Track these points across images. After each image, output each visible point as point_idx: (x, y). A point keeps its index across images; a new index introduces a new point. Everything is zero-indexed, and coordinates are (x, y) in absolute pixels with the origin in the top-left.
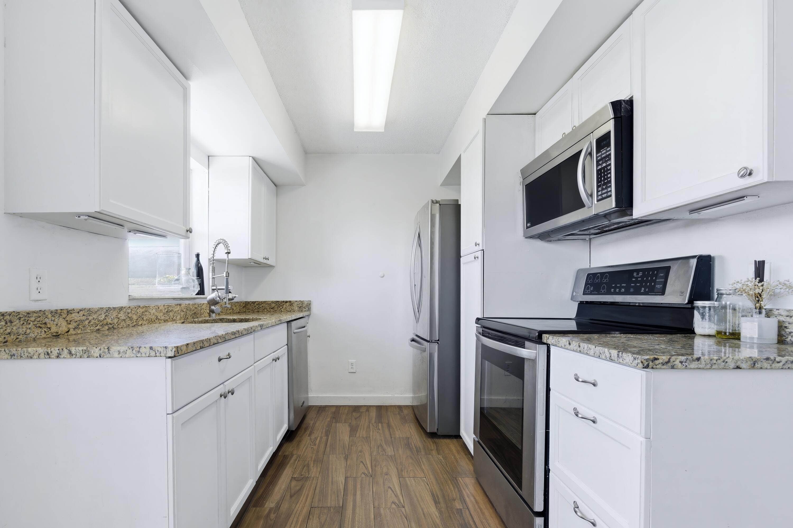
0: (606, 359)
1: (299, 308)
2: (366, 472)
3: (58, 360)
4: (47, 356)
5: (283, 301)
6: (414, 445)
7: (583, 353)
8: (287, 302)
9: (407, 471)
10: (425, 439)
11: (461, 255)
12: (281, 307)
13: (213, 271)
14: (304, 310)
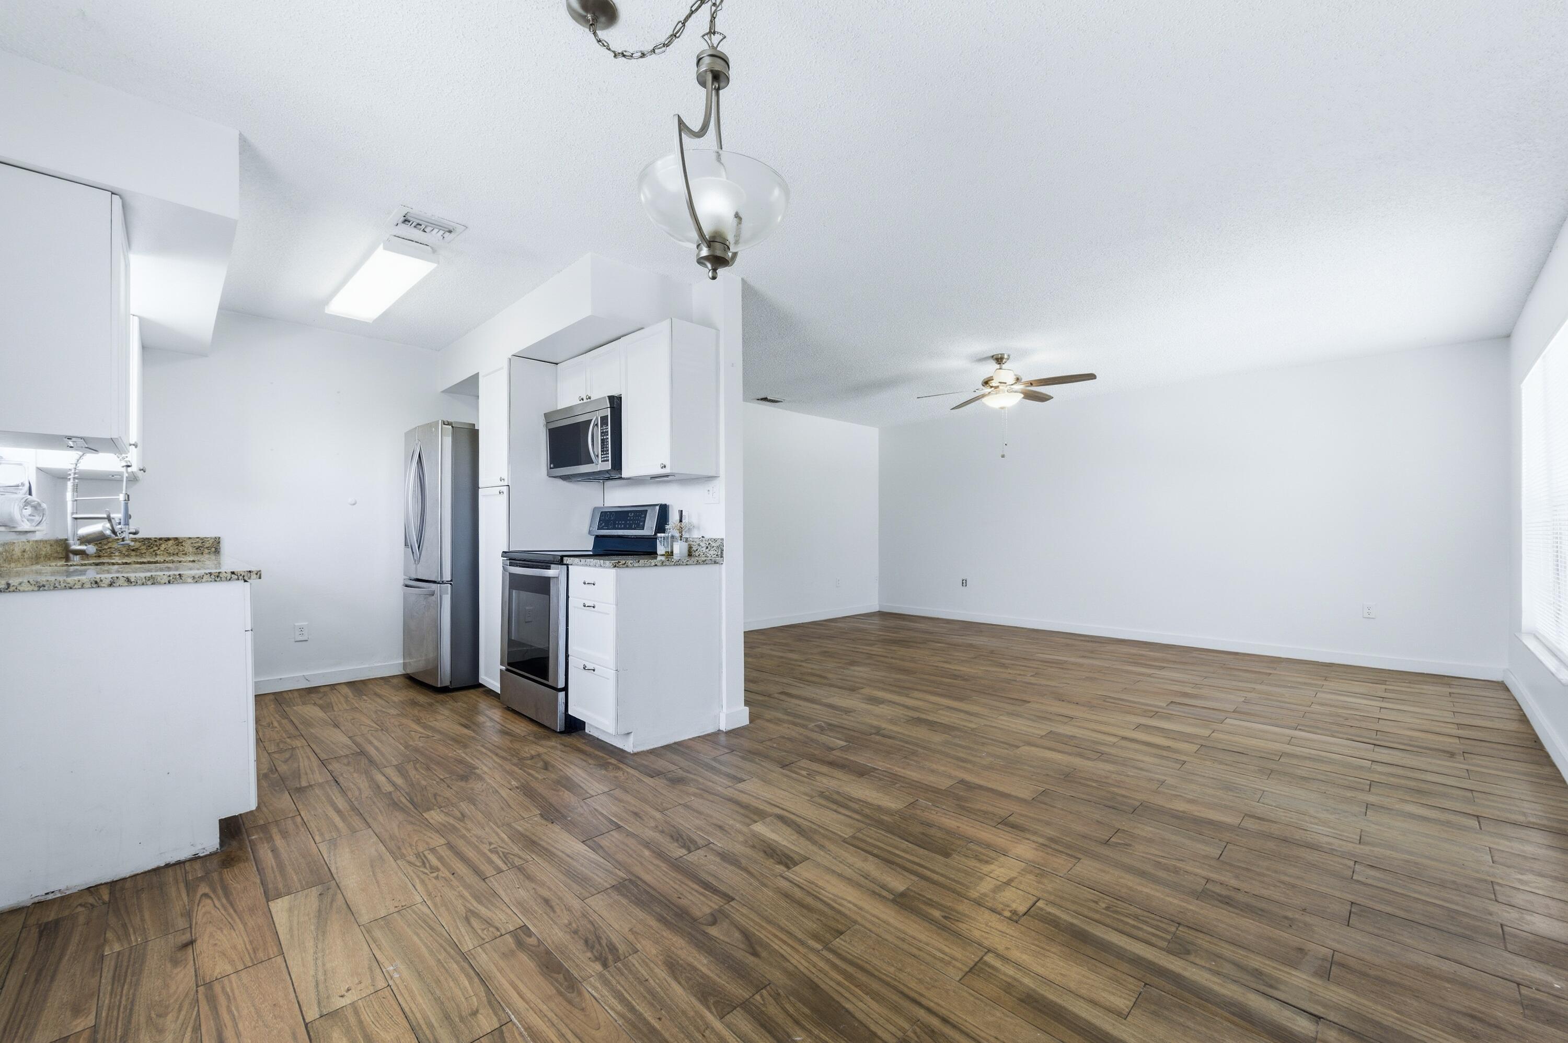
1: (197, 549)
3: (112, 590)
4: (95, 586)
5: (160, 539)
8: (168, 539)
11: (480, 486)
12: (156, 548)
13: (76, 489)
14: (206, 551)
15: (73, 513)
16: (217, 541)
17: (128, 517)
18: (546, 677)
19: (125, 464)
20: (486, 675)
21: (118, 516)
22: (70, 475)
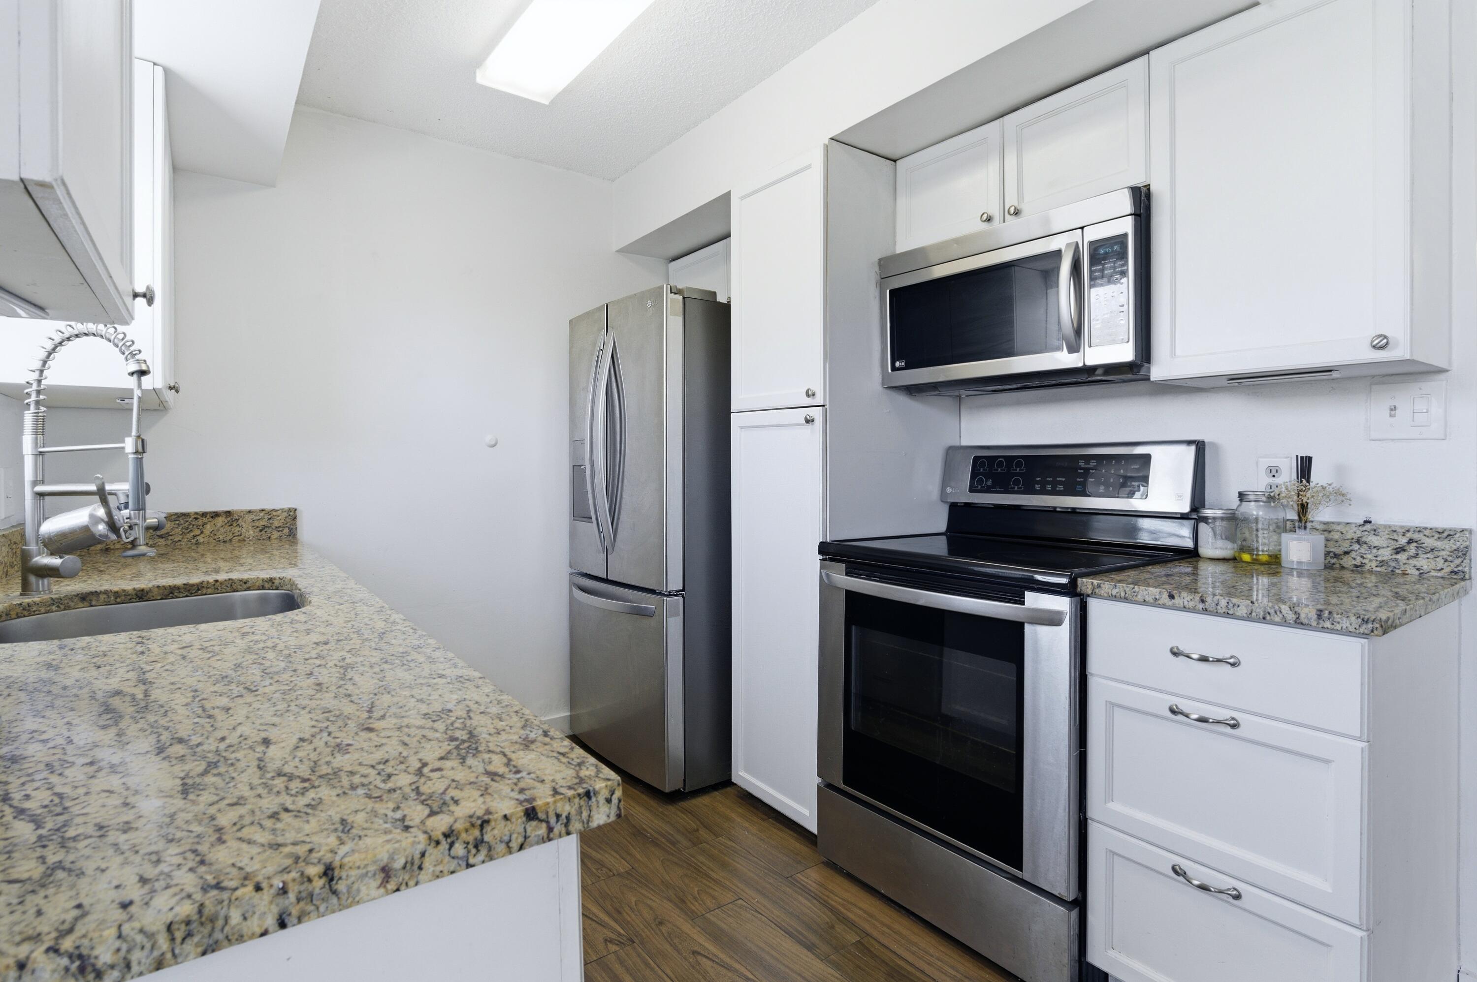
0: (1284, 623)
1: (261, 531)
2: (613, 936)
5: (204, 514)
6: (654, 830)
7: (1217, 614)
8: (216, 515)
9: (695, 898)
10: (660, 810)
11: (733, 409)
12: (197, 532)
13: (40, 428)
14: (276, 535)
15: (35, 483)
16: (292, 515)
17: (143, 489)
18: (1018, 864)
19: (134, 367)
20: (747, 770)
21: (122, 487)
22: (29, 395)
